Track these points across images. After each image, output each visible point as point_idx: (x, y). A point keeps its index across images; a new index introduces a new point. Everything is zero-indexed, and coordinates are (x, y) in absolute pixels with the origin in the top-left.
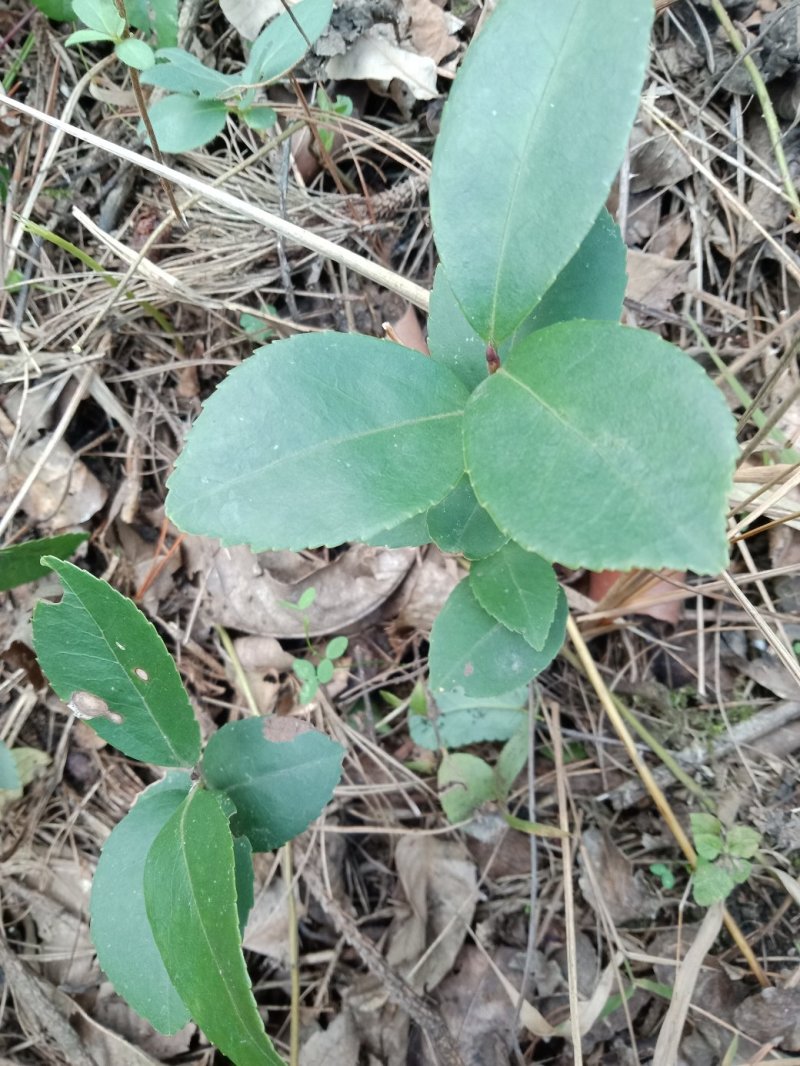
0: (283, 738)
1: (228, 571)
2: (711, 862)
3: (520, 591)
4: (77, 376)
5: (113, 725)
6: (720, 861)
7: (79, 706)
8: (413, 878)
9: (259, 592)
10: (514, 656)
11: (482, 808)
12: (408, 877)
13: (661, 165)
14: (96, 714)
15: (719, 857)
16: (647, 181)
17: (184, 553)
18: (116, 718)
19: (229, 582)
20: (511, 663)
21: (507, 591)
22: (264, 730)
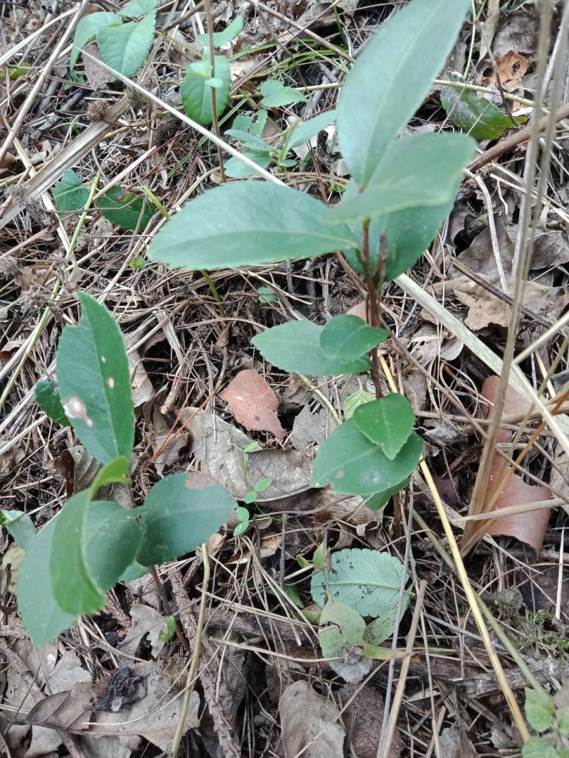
0: (197, 487)
1: (212, 447)
2: (541, 734)
3: (386, 422)
4: (159, 320)
5: (86, 427)
6: (549, 735)
7: (71, 407)
8: (291, 726)
9: (227, 462)
10: (376, 473)
11: (350, 650)
12: (287, 723)
13: (552, 252)
14: (78, 416)
15: (547, 731)
16: (543, 262)
17: (190, 440)
18: (90, 422)
19: (211, 455)
20: (372, 477)
21: (377, 421)
22: (187, 481)
